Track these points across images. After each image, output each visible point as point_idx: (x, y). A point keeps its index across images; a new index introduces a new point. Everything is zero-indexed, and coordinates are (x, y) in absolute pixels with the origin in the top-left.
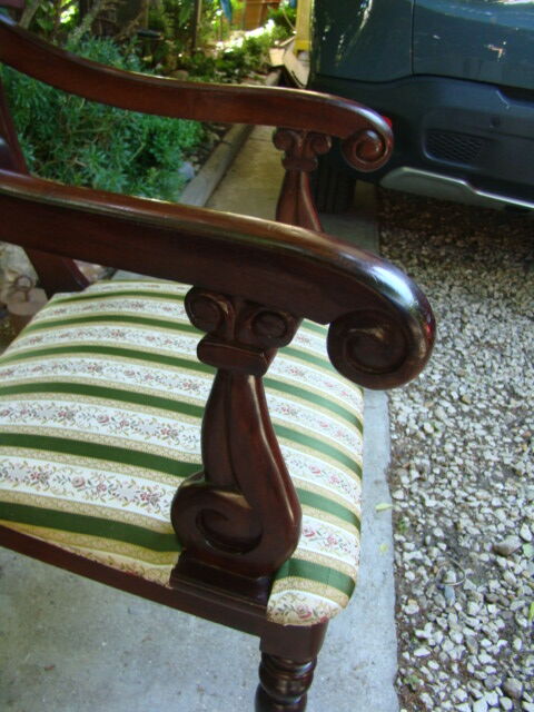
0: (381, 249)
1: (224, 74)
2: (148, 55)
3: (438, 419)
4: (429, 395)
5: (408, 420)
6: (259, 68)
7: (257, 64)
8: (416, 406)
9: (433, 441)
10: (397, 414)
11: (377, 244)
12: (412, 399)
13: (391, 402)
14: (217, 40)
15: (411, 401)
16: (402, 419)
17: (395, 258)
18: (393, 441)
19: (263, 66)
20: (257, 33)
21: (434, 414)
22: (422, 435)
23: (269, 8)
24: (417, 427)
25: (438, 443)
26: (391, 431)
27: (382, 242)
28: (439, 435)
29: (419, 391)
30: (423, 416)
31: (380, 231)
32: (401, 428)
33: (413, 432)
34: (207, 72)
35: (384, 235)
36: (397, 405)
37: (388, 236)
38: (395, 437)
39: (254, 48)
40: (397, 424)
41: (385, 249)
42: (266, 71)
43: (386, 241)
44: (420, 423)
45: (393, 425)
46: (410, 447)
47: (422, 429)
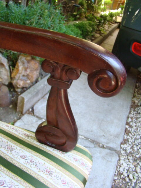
0: (135, 90)
1: (98, 21)
2: (75, 12)
3: (136, 172)
4: (136, 159)
5: (124, 170)
6: (112, 22)
7: (111, 20)
8: (129, 163)
9: (131, 183)
10: (120, 166)
11: (134, 88)
12: (129, 159)
13: (119, 160)
14: (102, 11)
15: (128, 161)
16: (121, 169)
17: (139, 94)
18: (114, 180)
19: (114, 21)
20: (114, 11)
21: (135, 169)
22: (127, 180)
23: (121, 5)
24: (126, 175)
25: (133, 185)
26: (115, 175)
27: (136, 87)
28: (134, 181)
29: (133, 156)
30: (131, 170)
31: (137, 82)
32: (120, 174)
33: (124, 177)
34: (93, 20)
35: (137, 84)
36: (122, 161)
37: (139, 85)
38: (116, 178)
39: (111, 15)
40: (118, 172)
41: (136, 90)
42: (114, 23)
43: (138, 87)
44: (128, 173)
45: (117, 172)
46: (121, 184)
47: (128, 176)
